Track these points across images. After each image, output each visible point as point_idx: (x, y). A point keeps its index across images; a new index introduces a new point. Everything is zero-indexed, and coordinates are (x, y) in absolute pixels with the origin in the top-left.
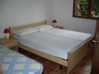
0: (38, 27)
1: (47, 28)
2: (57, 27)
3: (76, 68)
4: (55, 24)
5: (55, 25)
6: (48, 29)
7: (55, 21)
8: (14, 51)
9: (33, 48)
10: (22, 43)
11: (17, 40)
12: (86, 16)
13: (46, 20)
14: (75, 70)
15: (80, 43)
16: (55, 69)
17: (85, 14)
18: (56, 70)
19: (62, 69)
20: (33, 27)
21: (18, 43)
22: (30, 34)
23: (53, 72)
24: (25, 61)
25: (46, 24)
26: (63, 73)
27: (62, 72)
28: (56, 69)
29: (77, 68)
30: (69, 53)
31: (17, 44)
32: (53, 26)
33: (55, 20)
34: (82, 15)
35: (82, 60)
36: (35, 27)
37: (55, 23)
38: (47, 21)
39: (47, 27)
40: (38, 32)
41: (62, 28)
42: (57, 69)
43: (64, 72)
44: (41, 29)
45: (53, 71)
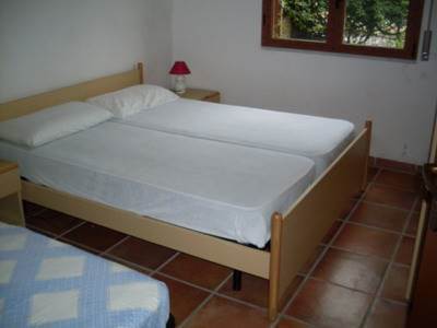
0: (106, 98)
1: (147, 101)
2: (190, 94)
3: (302, 278)
4: (181, 82)
5: (181, 87)
6: (153, 105)
7: (180, 68)
8: (14, 227)
9: (95, 199)
10: (41, 178)
11: (17, 166)
12: (324, 42)
13: (140, 66)
14: (301, 287)
15: (311, 163)
16: (209, 294)
17: (310, 30)
18: (215, 296)
19: (239, 289)
20: (83, 99)
21: (23, 178)
22: (74, 133)
23: (205, 307)
24: (80, 274)
25: (141, 82)
26: (250, 305)
27: (243, 303)
28: (214, 293)
29: (307, 277)
30: (277, 217)
31: (17, 187)
32: (174, 91)
33: (183, 63)
34: (292, 37)
35: (322, 241)
36: (95, 98)
37: (180, 78)
38: (144, 68)
39: (148, 96)
40: (109, 120)
41: (213, 97)
42: (219, 292)
43: (253, 302)
44: (123, 105)
45: (204, 303)
